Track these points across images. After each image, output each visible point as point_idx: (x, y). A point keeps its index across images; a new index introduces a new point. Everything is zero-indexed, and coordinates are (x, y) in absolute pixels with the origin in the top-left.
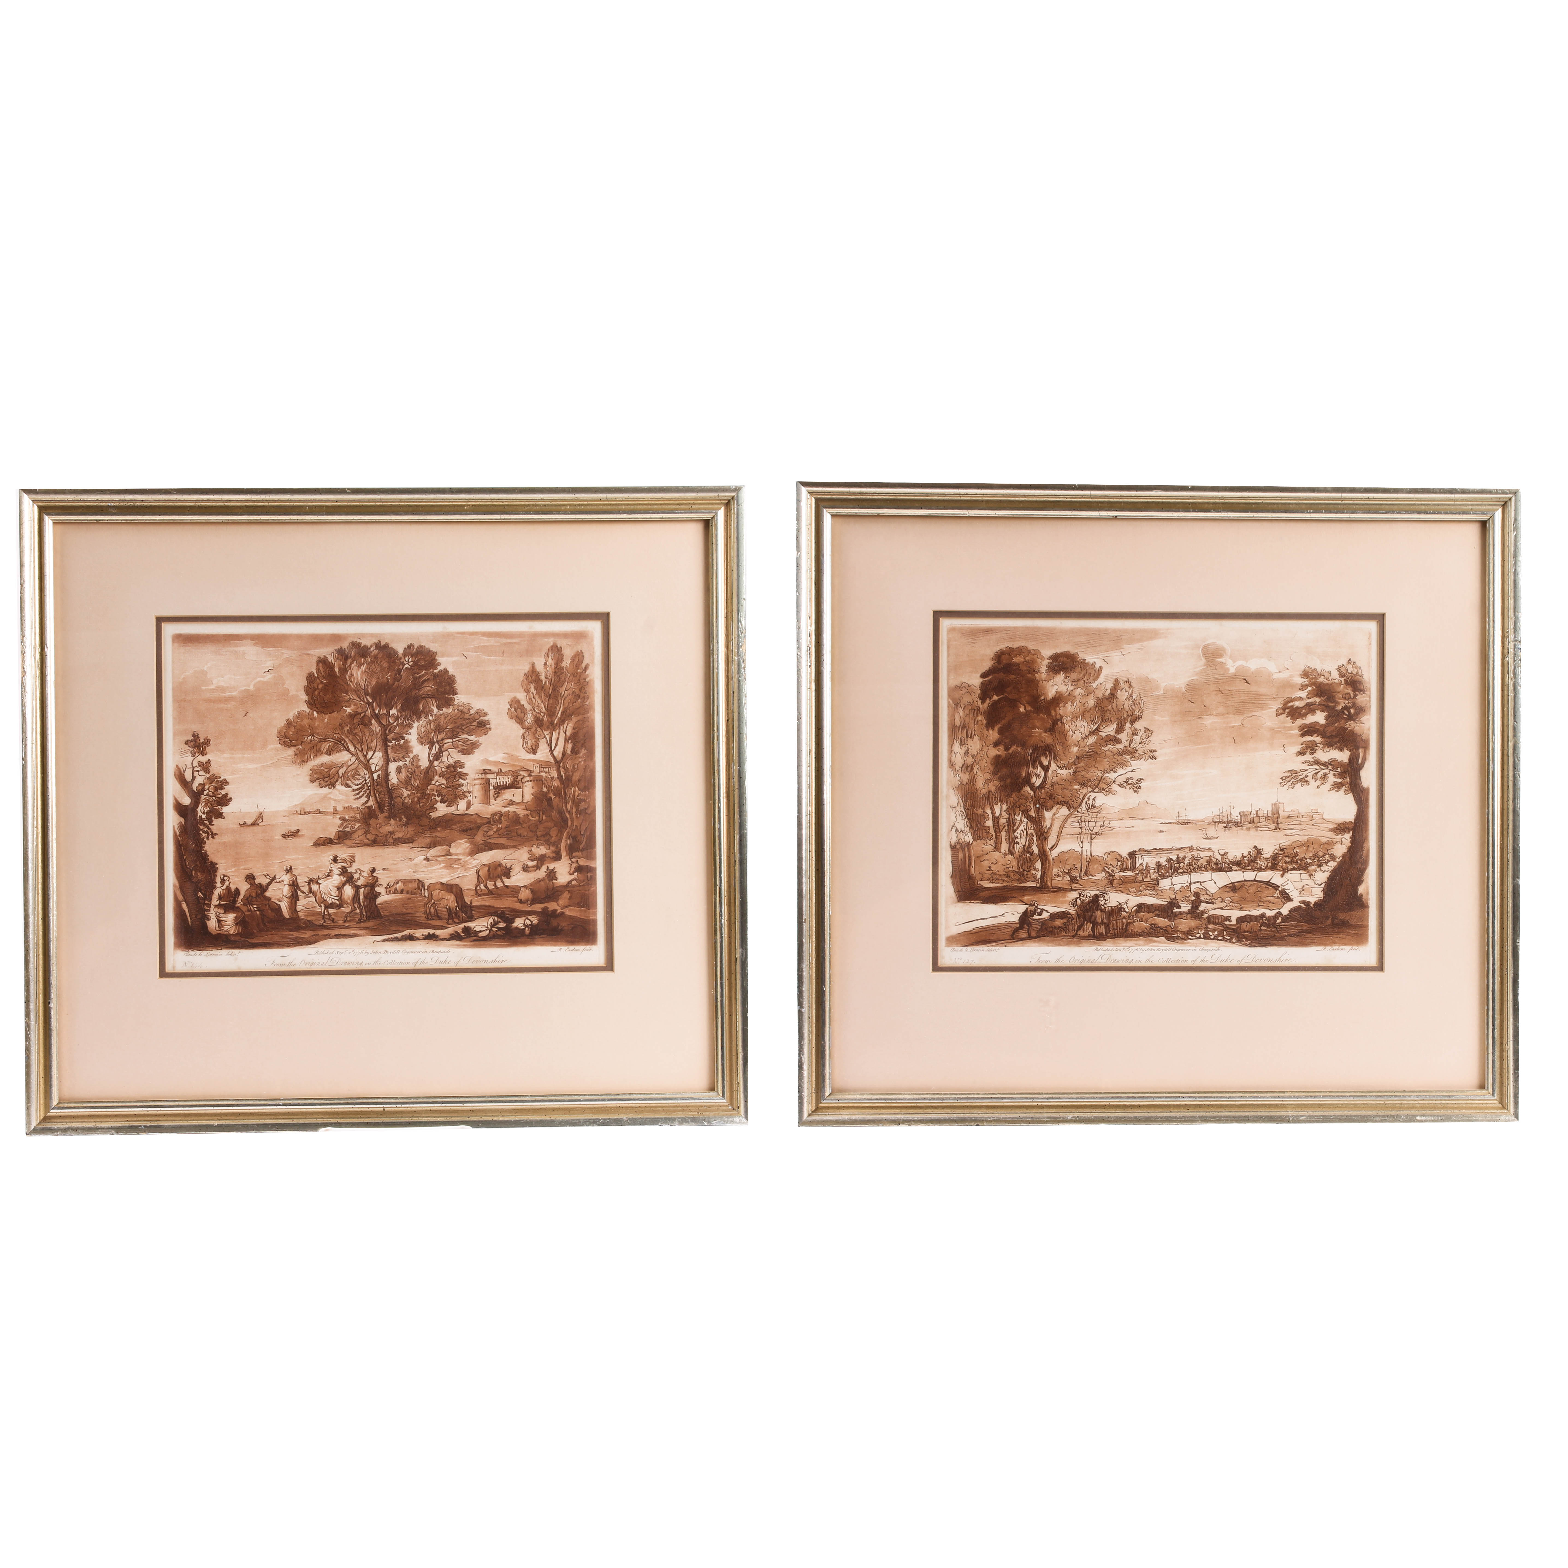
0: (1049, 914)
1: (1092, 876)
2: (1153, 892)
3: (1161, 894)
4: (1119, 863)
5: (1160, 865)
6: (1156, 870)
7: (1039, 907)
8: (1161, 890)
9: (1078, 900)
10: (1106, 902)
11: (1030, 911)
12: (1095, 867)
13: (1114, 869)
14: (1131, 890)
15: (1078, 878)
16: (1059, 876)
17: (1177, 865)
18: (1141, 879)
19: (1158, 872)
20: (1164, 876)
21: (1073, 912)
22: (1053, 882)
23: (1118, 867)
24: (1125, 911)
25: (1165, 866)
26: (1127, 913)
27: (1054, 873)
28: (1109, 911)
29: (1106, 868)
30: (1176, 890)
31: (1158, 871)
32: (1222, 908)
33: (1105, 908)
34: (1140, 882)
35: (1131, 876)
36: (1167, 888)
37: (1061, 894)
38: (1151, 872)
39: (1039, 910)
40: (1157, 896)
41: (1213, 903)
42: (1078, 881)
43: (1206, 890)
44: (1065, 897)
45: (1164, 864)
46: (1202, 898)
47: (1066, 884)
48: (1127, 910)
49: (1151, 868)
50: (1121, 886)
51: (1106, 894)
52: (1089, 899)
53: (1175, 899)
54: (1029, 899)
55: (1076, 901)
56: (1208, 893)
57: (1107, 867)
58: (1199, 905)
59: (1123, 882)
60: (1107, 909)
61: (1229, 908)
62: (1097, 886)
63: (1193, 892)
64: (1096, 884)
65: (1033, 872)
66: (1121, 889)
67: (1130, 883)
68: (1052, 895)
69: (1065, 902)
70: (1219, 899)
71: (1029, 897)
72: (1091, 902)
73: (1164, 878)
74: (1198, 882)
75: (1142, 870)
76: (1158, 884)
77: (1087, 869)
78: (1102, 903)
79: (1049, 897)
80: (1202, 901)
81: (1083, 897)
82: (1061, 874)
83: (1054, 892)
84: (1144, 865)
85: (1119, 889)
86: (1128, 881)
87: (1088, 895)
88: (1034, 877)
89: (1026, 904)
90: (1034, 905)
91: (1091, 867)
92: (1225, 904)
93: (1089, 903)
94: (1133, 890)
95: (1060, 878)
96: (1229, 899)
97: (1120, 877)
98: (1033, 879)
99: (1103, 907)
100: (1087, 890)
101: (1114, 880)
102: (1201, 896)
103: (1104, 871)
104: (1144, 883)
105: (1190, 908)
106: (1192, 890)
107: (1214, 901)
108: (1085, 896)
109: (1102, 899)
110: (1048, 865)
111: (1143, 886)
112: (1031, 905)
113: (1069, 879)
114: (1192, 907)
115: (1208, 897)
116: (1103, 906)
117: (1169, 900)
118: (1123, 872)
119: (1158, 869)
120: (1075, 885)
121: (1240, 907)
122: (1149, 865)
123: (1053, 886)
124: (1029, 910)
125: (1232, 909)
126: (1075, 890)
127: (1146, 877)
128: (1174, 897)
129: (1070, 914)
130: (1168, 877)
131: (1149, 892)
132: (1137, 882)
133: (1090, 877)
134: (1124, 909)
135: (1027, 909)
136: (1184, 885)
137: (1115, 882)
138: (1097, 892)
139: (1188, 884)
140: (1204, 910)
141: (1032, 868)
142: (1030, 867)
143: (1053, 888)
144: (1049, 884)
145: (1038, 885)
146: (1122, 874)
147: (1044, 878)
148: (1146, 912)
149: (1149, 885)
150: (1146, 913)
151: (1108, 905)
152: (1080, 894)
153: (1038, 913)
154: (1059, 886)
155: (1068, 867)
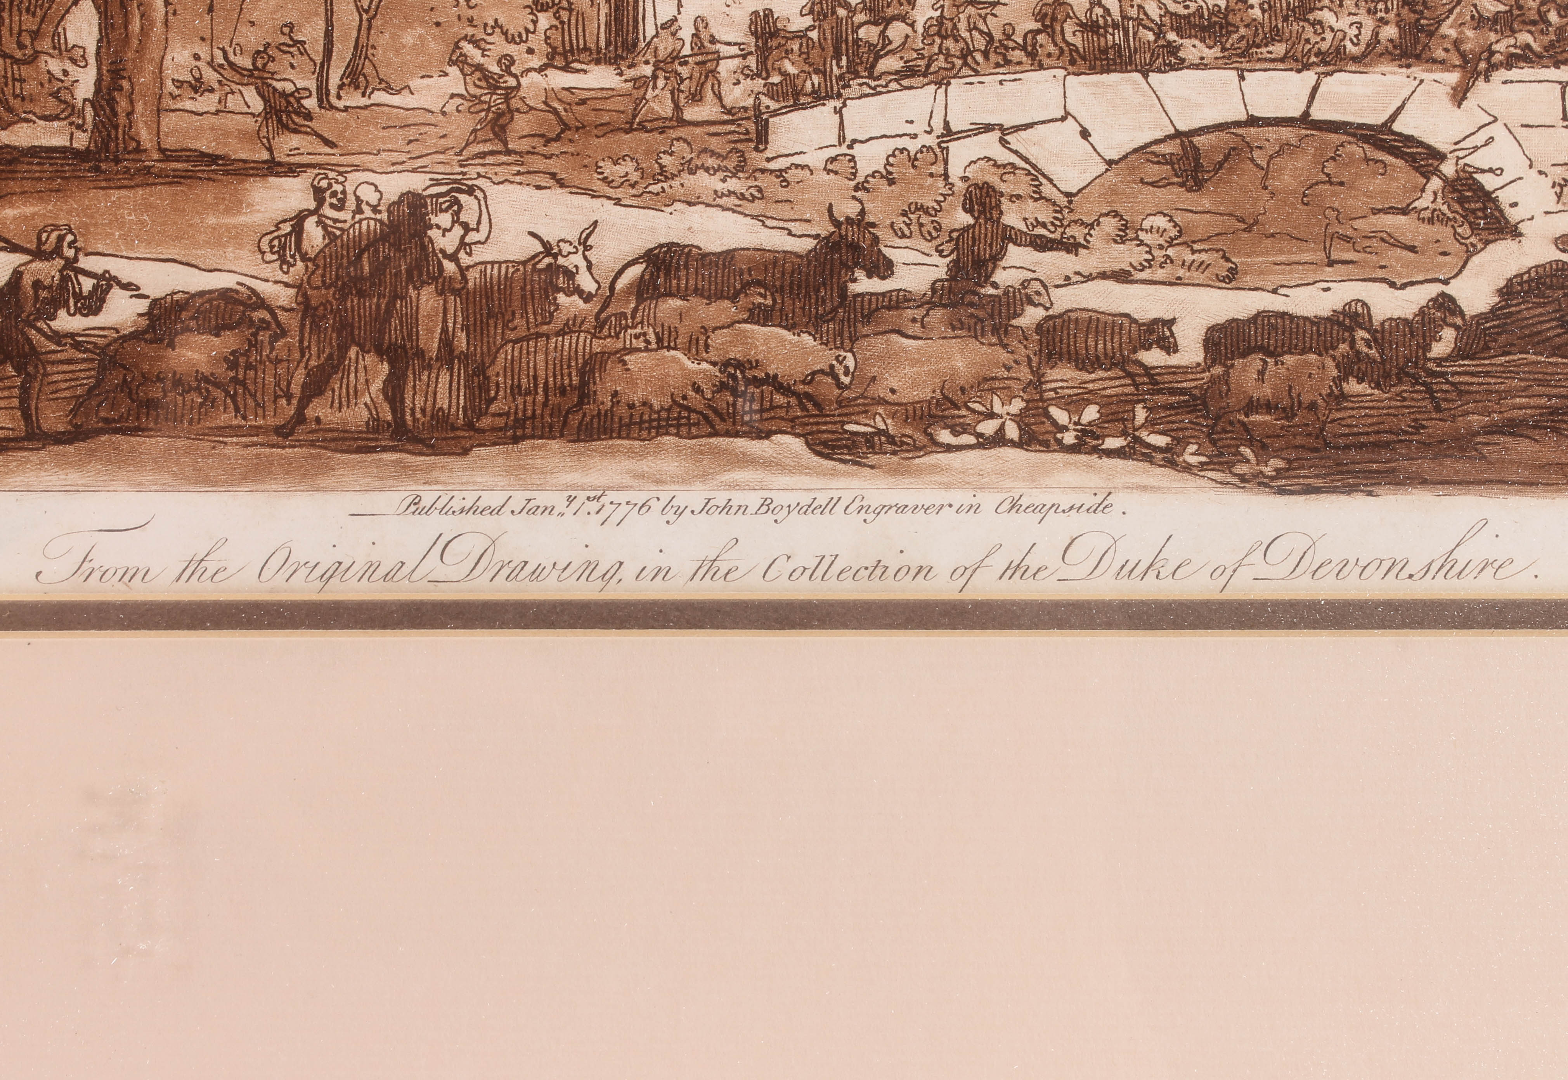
0: (143, 306)
1: (388, 89)
2: (733, 184)
3: (783, 193)
4: (545, 20)
5: (775, 34)
6: (752, 61)
7: (85, 263)
8: (780, 173)
9: (310, 224)
10: (472, 237)
11: (37, 285)
12: (409, 38)
13: (512, 49)
14: (608, 168)
15: (311, 103)
16: (198, 86)
17: (869, 33)
18: (665, 109)
19: (763, 71)
20: (797, 94)
21: (282, 296)
22: (169, 121)
23: (537, 41)
24: (579, 291)
25: (801, 35)
26: (587, 298)
27: (170, 72)
28: (486, 291)
29: (468, 48)
30: (864, 169)
31: (763, 61)
32: (1122, 277)
33: (463, 271)
34: (662, 126)
35: (608, 94)
36: (815, 160)
37: (207, 193)
38: (726, 68)
39: (87, 284)
40: (757, 207)
41: (1072, 247)
42: (309, 116)
43: (1036, 174)
44: (236, 205)
45: (799, 23)
46: (1012, 217)
47: (243, 136)
48: (586, 282)
49: (725, 50)
50: (555, 148)
51: (470, 191)
52: (369, 223)
53: (861, 222)
54: (25, 218)
55: (298, 229)
56: (1047, 190)
57: (475, 42)
58: (996, 258)
59: (566, 127)
60: (473, 275)
61: (1160, 274)
62: (416, 149)
63: (960, 186)
64: (412, 133)
65: (55, 66)
66: (553, 165)
67: (608, 129)
68: (161, 196)
69: (236, 236)
70: (1110, 225)
71: (29, 210)
72: (383, 238)
73: (797, 107)
74: (988, 128)
75: (675, 57)
76: (762, 138)
77: (361, 50)
78: (448, 242)
79: (148, 207)
80: (1010, 236)
81: (340, 207)
82: (210, 76)
83: (178, 179)
84: (686, 33)
85: (539, 163)
86: (592, 117)
87: (368, 195)
88: (55, 95)
89: (14, 248)
90: (57, 251)
91: (382, 40)
92: (1138, 255)
93: (373, 243)
94: (620, 169)
95: (208, 102)
96: (1161, 222)
97: (549, 94)
98: (51, 106)
99: (449, 267)
100: (357, 168)
101: (511, 111)
102: (1005, 204)
103: (460, 61)
104: (682, 132)
105: (941, 272)
106: (956, 171)
107: (1077, 232)
108: (351, 203)
109: (445, 219)
110: (136, 25)
111: (678, 146)
112: (38, 254)
113: (257, 105)
114: (955, 269)
115: (1045, 214)
116: (453, 257)
117: (824, 228)
118: (566, 68)
119: (763, 53)
120: (295, 141)
121: (1223, 267)
122: (714, 29)
123: (170, 143)
124: (27, 281)
125: (1177, 282)
126: (292, 170)
127: (696, 97)
128: (851, 209)
129: (261, 303)
130: (819, 97)
131: (714, 183)
132: (642, 128)
133: (380, 97)
134: (570, 275)
135: (17, 275)
136: (913, 146)
137: (521, 124)
138: (417, 182)
139: (931, 141)
140: (1025, 284)
141: (45, 44)
142: (36, 35)
143: (167, 155)
144: (145, 136)
145: (81, 140)
146: (559, 79)
147: (112, 102)
148: (698, 292)
149: (714, 143)
150: (694, 300)
151: (482, 254)
152: (318, 193)
153: (78, 296)
154: (204, 145)
155: (252, 39)
